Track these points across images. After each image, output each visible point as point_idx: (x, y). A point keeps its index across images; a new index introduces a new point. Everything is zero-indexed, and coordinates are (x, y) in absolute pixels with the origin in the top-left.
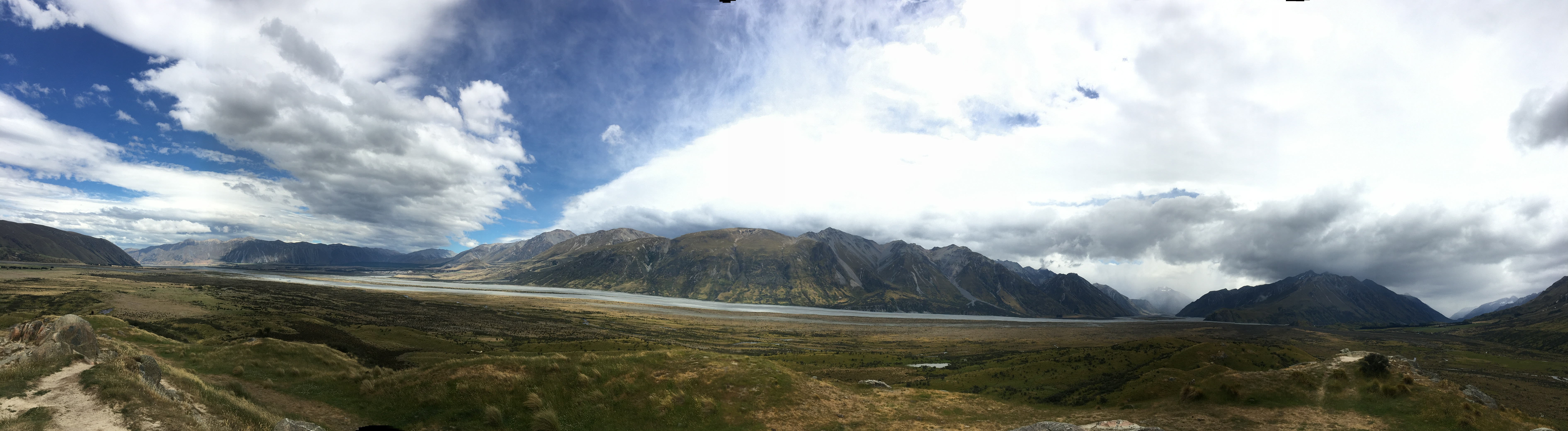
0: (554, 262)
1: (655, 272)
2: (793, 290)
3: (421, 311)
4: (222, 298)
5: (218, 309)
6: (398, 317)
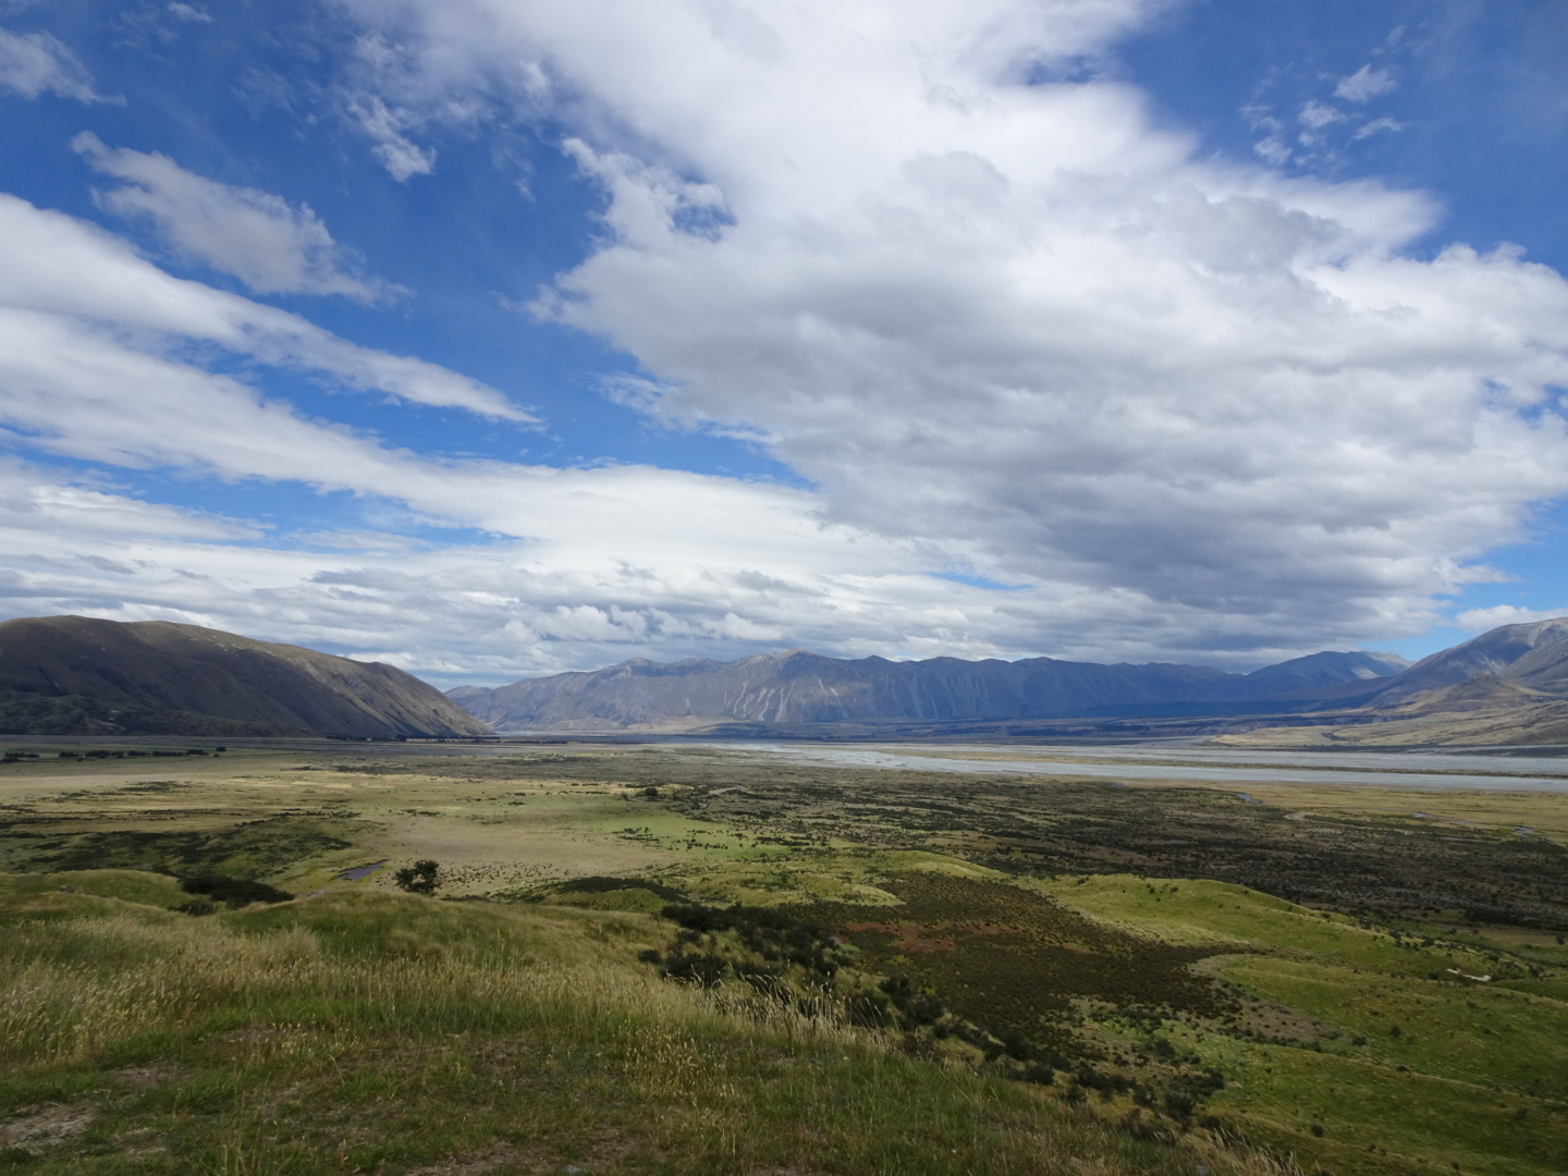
3: (1285, 838)
4: (707, 817)
5: (689, 848)
6: (1210, 855)
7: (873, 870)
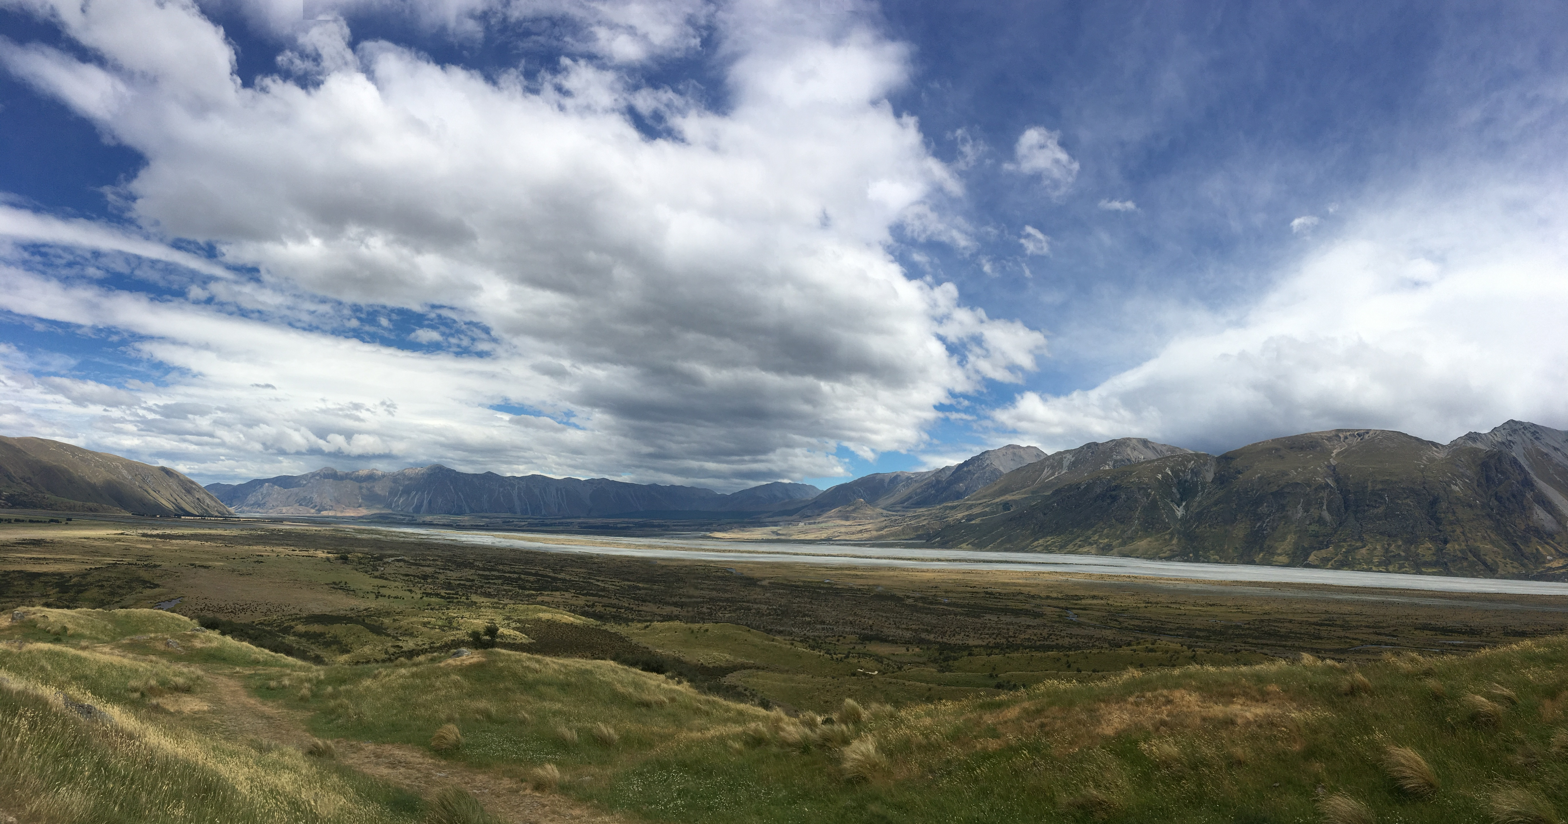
0: (1006, 506)
1: (1191, 518)
2: (1448, 546)
3: (760, 597)
4: (385, 576)
5: (377, 597)
6: (718, 608)
7: (508, 618)
